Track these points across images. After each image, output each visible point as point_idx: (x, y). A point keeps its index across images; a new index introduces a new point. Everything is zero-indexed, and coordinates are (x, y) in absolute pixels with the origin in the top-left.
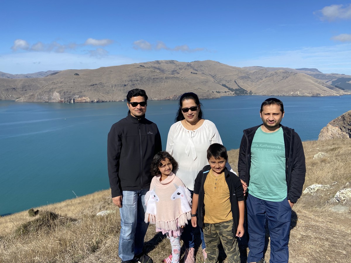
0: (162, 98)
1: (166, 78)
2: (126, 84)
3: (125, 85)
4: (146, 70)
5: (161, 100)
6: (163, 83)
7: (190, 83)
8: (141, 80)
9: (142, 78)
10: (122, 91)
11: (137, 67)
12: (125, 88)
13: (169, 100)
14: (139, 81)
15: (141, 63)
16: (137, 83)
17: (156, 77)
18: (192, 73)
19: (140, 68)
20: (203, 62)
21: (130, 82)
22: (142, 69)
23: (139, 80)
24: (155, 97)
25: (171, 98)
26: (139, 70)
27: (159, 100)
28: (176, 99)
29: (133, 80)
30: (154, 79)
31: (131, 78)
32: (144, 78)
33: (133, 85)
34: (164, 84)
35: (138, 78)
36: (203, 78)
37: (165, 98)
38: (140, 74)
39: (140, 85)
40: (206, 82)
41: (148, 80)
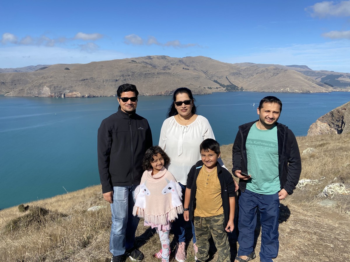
0: (154, 93)
1: (158, 74)
2: (117, 79)
3: (117, 81)
4: (137, 65)
5: (153, 95)
6: (155, 78)
7: (182, 79)
8: (133, 75)
9: (133, 73)
10: (114, 86)
11: (129, 62)
12: (116, 84)
13: (160, 95)
14: (130, 77)
15: (133, 58)
16: (128, 78)
17: (148, 72)
18: (183, 68)
19: (131, 63)
20: (195, 58)
21: (122, 77)
22: (134, 65)
23: (131, 75)
24: (147, 93)
25: (163, 93)
26: (131, 66)
27: (151, 96)
28: (167, 95)
29: (125, 75)
30: (145, 74)
31: (122, 73)
32: (136, 73)
33: (124, 80)
34: (156, 80)
35: (130, 73)
36: (195, 73)
37: (157, 93)
38: (132, 69)
39: (131, 80)
40: (198, 78)
41: (139, 75)
